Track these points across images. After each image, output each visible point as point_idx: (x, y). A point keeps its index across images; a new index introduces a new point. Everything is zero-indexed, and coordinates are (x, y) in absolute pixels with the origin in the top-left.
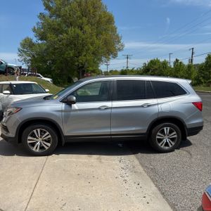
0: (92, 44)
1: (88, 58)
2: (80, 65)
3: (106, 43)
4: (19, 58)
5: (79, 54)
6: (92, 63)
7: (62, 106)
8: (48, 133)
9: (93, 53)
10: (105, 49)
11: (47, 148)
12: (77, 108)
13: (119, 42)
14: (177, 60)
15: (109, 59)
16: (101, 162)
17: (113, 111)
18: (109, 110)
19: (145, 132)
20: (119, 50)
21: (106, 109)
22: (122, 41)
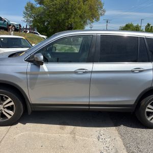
0: (80, 9)
1: (76, 20)
2: (70, 26)
3: (91, 8)
4: (24, 19)
5: (69, 17)
6: (79, 24)
7: (28, 66)
8: (9, 99)
9: (80, 17)
10: (90, 13)
11: (9, 117)
12: (46, 70)
13: (101, 8)
14: (149, 25)
15: (92, 22)
16: (74, 138)
17: (94, 75)
18: (88, 75)
19: (133, 103)
20: (101, 14)
21: (84, 72)
22: (104, 8)
